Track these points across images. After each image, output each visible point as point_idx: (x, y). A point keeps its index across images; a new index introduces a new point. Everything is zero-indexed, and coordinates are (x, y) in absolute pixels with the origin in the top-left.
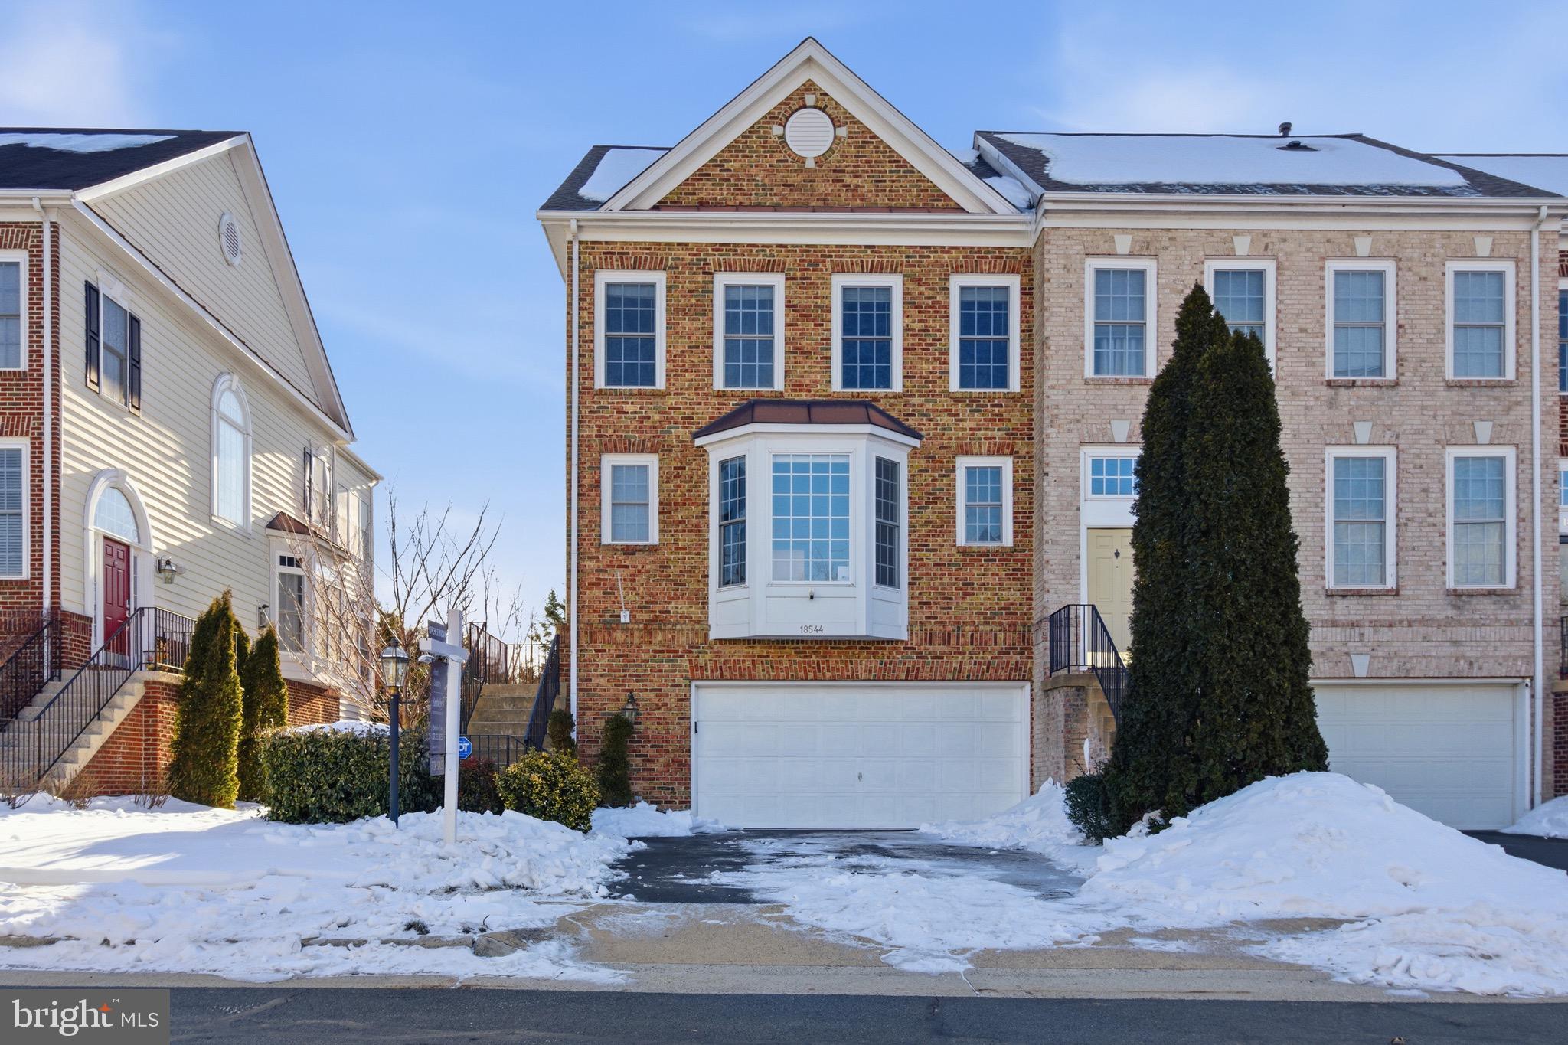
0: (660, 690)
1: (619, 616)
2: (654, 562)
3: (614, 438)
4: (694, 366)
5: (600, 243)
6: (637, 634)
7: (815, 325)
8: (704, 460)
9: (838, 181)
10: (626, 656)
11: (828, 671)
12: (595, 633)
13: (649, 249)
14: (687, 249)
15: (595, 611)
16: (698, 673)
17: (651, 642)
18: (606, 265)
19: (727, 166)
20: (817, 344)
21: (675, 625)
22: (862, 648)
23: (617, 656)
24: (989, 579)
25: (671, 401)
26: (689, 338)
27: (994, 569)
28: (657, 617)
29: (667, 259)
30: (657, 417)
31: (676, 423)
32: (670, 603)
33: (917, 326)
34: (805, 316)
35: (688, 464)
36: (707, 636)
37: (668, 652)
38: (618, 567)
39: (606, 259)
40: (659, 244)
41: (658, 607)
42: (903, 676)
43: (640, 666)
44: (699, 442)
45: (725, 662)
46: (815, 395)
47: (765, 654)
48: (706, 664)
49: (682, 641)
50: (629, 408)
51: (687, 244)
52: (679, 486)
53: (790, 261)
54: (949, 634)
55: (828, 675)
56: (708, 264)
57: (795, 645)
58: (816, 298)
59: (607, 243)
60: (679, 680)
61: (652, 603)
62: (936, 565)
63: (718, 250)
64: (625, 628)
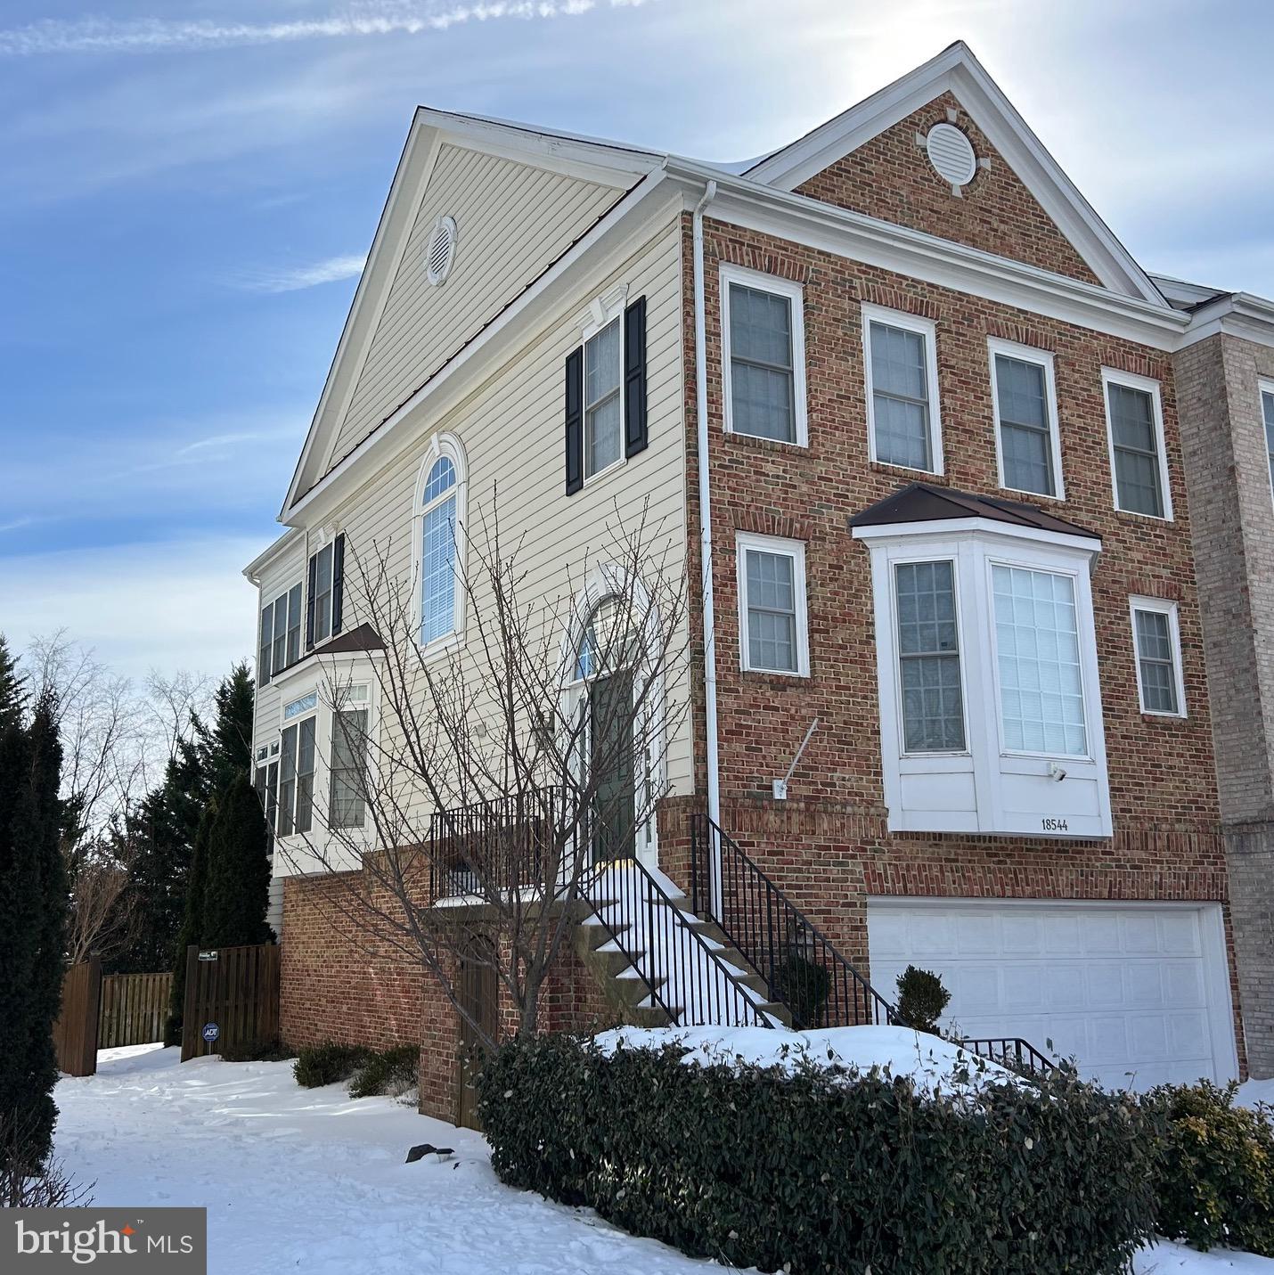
0: (829, 912)
1: (771, 788)
2: (809, 705)
3: (752, 510)
4: (845, 423)
5: (725, 224)
6: (795, 818)
7: (976, 397)
8: (865, 560)
9: (985, 222)
10: (782, 853)
11: (1028, 885)
12: (740, 814)
13: (786, 249)
14: (829, 262)
15: (736, 778)
16: (877, 885)
17: (814, 833)
18: (735, 257)
19: (868, 167)
20: (978, 422)
21: (844, 805)
22: (1059, 851)
23: (771, 853)
24: (1175, 761)
25: (820, 468)
26: (838, 383)
27: (1179, 749)
28: (818, 791)
29: (808, 268)
30: (805, 488)
31: (828, 500)
32: (835, 770)
33: (1078, 422)
34: (964, 382)
35: (845, 562)
36: (884, 825)
37: (836, 848)
38: (765, 708)
39: (734, 249)
40: (797, 245)
41: (819, 776)
42: (1106, 894)
43: (800, 870)
44: (858, 532)
45: (908, 868)
46: (981, 490)
47: (952, 856)
48: (885, 871)
49: (854, 832)
50: (769, 468)
51: (829, 255)
52: (836, 594)
53: (944, 308)
54: (1146, 834)
55: (1028, 890)
56: (855, 288)
57: (987, 844)
58: (973, 362)
59: (734, 226)
60: (853, 895)
61: (812, 768)
62: (1124, 737)
63: (864, 272)
64: (780, 807)
